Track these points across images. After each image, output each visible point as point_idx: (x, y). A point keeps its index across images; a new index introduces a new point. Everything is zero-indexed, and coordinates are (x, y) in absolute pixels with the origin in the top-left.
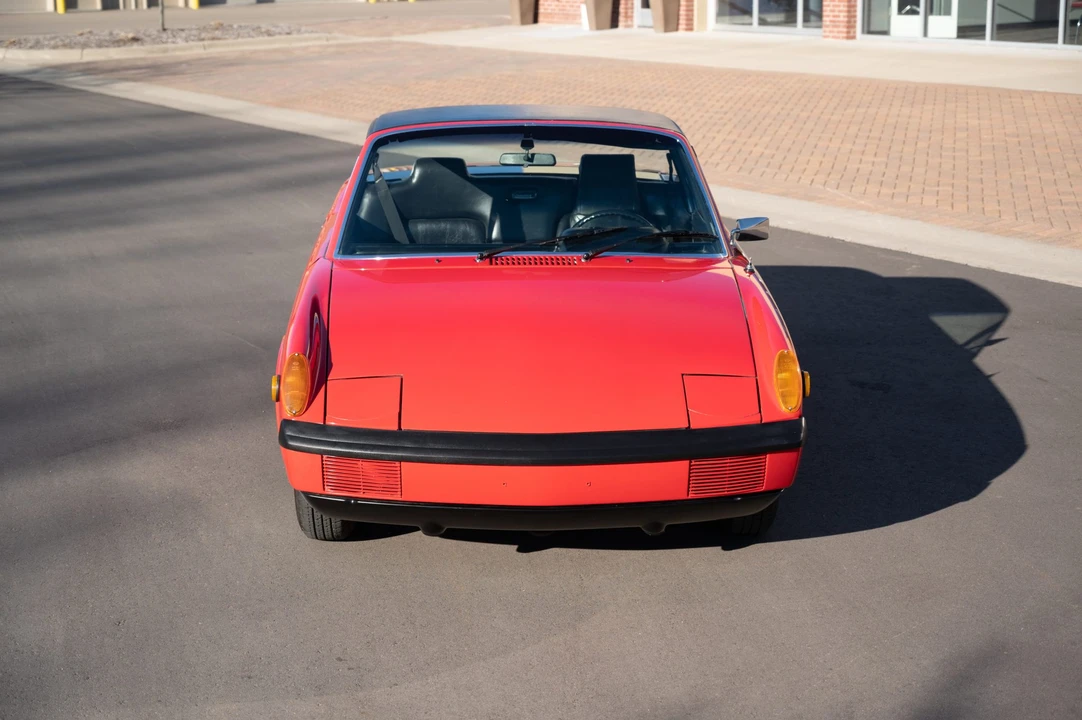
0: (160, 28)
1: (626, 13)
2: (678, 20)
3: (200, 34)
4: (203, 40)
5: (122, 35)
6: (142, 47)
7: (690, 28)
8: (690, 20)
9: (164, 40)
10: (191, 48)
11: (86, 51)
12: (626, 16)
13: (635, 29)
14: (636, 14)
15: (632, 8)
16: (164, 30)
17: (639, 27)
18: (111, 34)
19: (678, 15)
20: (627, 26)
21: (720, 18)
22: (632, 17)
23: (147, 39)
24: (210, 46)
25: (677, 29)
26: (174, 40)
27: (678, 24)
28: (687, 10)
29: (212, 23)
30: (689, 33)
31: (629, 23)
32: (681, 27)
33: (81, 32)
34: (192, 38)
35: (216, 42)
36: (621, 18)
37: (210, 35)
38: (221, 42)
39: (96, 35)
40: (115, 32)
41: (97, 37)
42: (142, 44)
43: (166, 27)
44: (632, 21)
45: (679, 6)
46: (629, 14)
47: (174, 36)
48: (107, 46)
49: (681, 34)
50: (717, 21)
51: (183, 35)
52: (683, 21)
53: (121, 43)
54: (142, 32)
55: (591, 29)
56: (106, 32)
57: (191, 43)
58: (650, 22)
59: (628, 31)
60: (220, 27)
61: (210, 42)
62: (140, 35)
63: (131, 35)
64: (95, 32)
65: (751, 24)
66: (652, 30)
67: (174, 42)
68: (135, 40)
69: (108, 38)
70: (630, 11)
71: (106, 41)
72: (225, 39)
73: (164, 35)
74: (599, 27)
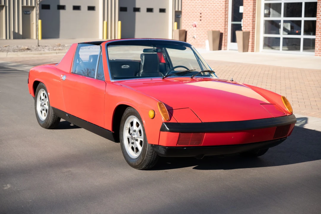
0: (37, 45)
1: (225, 44)
2: (248, 47)
3: (53, 48)
4: (55, 50)
5: (23, 47)
6: (31, 52)
7: (253, 51)
8: (253, 47)
9: (40, 50)
10: (51, 53)
11: (9, 53)
12: (225, 46)
13: (228, 50)
14: (228, 45)
15: (227, 42)
16: (39, 46)
17: (229, 50)
18: (18, 47)
19: (248, 45)
20: (225, 49)
21: (265, 47)
22: (227, 46)
23: (32, 49)
24: (59, 53)
25: (248, 51)
26: (44, 50)
27: (248, 49)
28: (252, 44)
29: (56, 44)
30: (253, 53)
31: (226, 48)
32: (249, 50)
33: (5, 46)
34: (51, 49)
35: (60, 51)
36: (223, 47)
37: (58, 48)
38: (63, 51)
39: (11, 47)
40: (19, 46)
41: (12, 48)
42: (31, 51)
43: (39, 45)
44: (227, 47)
45: (249, 42)
46: (226, 45)
47: (43, 48)
48: (17, 52)
49: (249, 52)
50: (263, 48)
51: (47, 48)
52: (250, 48)
53: (23, 51)
54: (30, 46)
55: (210, 50)
56: (15, 46)
57: (51, 51)
58: (237, 48)
59: (225, 51)
60: (59, 45)
61: (59, 51)
62: (29, 48)
63: (26, 48)
64: (10, 46)
65: (279, 50)
66: (237, 51)
67: (44, 51)
68: (28, 49)
69: (17, 48)
70: (226, 43)
71: (16, 49)
72: (64, 50)
73: (39, 48)
74: (214, 50)
